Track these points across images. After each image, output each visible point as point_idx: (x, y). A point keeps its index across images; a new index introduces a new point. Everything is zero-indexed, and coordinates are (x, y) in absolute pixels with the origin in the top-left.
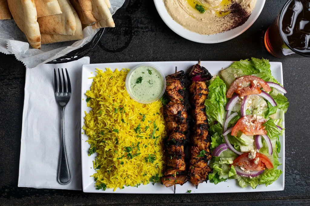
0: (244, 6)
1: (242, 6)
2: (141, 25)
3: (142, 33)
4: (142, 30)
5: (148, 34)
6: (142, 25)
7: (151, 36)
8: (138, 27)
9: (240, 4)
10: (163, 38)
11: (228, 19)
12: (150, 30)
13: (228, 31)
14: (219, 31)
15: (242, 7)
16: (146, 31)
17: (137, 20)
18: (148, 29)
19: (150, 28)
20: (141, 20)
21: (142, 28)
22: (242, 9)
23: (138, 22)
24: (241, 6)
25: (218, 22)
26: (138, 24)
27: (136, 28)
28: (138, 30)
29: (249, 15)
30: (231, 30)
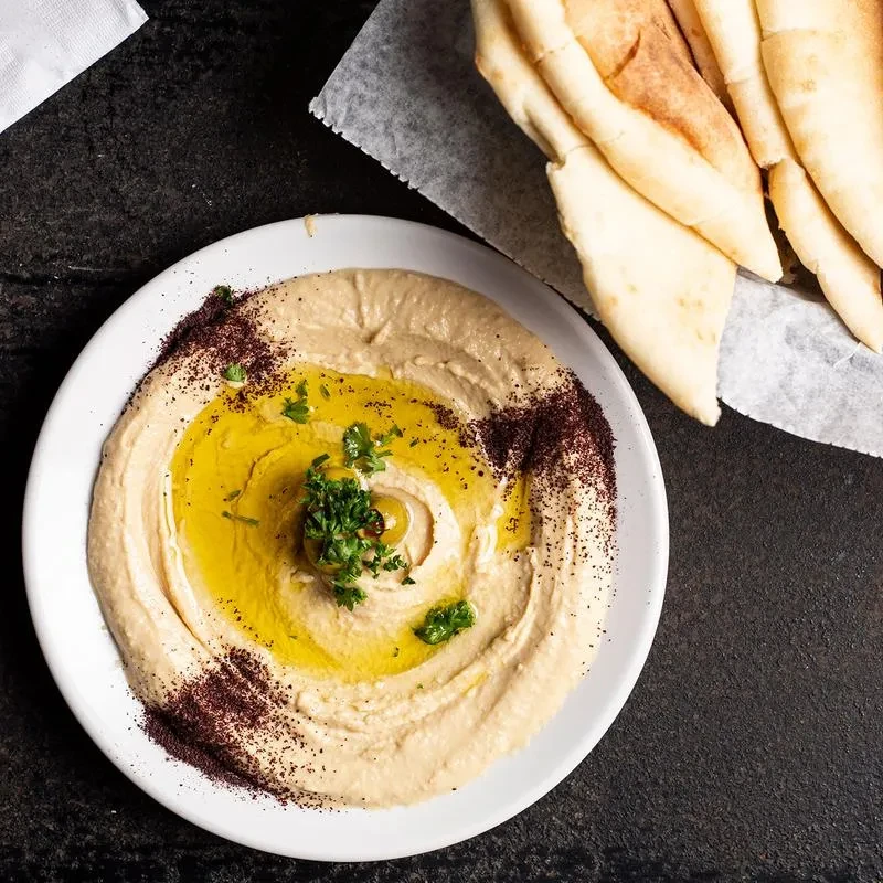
0: (520, 392)
1: (512, 404)
9: (500, 407)
11: (554, 500)
13: (617, 522)
14: (603, 574)
15: (520, 405)
22: (528, 412)
24: (513, 409)
25: (554, 560)
29: (572, 385)
30: (618, 503)
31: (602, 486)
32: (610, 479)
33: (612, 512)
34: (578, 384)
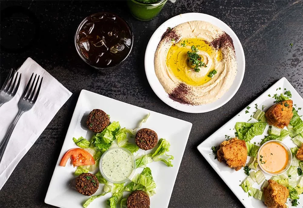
0: (217, 35)
2: (114, 88)
3: (115, 96)
4: (115, 93)
5: (120, 97)
6: (116, 88)
7: (123, 98)
8: (111, 90)
9: (215, 39)
10: (133, 102)
11: (226, 51)
12: (122, 93)
14: (235, 61)
16: (118, 94)
17: (111, 83)
18: (121, 92)
19: (122, 92)
20: (115, 84)
21: (115, 91)
22: (219, 38)
23: (112, 86)
25: (227, 60)
26: (112, 87)
27: (109, 90)
28: (112, 93)
31: (232, 48)
32: (233, 47)
33: (234, 52)
34: (225, 33)
